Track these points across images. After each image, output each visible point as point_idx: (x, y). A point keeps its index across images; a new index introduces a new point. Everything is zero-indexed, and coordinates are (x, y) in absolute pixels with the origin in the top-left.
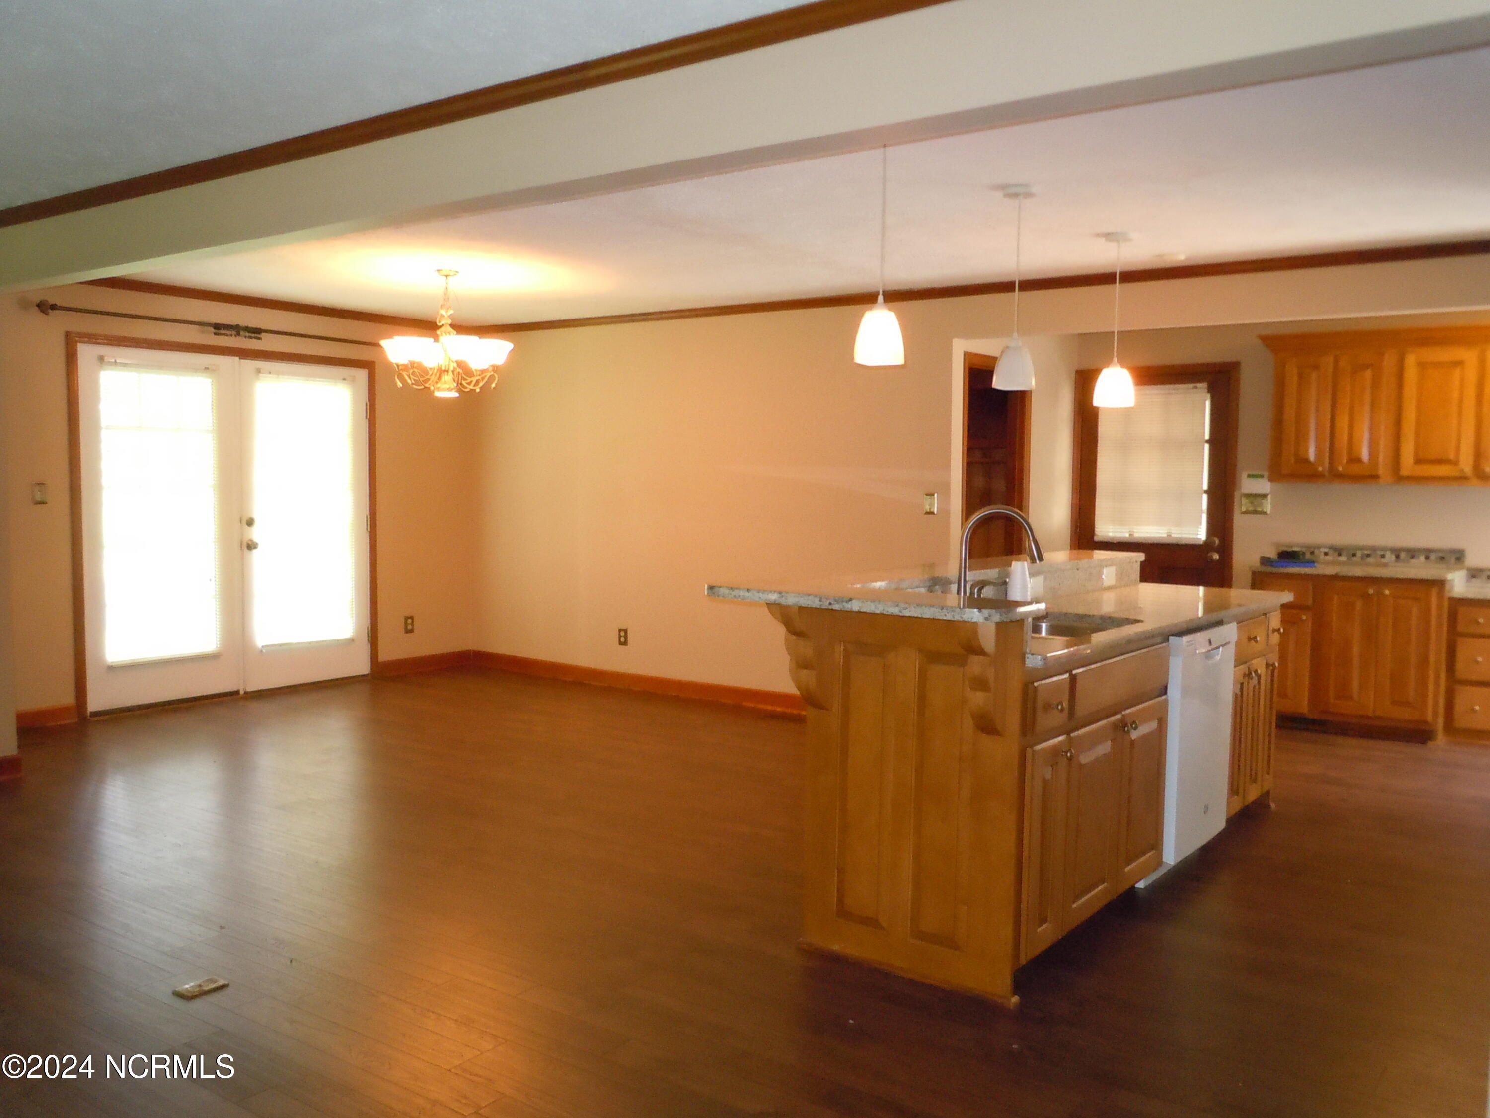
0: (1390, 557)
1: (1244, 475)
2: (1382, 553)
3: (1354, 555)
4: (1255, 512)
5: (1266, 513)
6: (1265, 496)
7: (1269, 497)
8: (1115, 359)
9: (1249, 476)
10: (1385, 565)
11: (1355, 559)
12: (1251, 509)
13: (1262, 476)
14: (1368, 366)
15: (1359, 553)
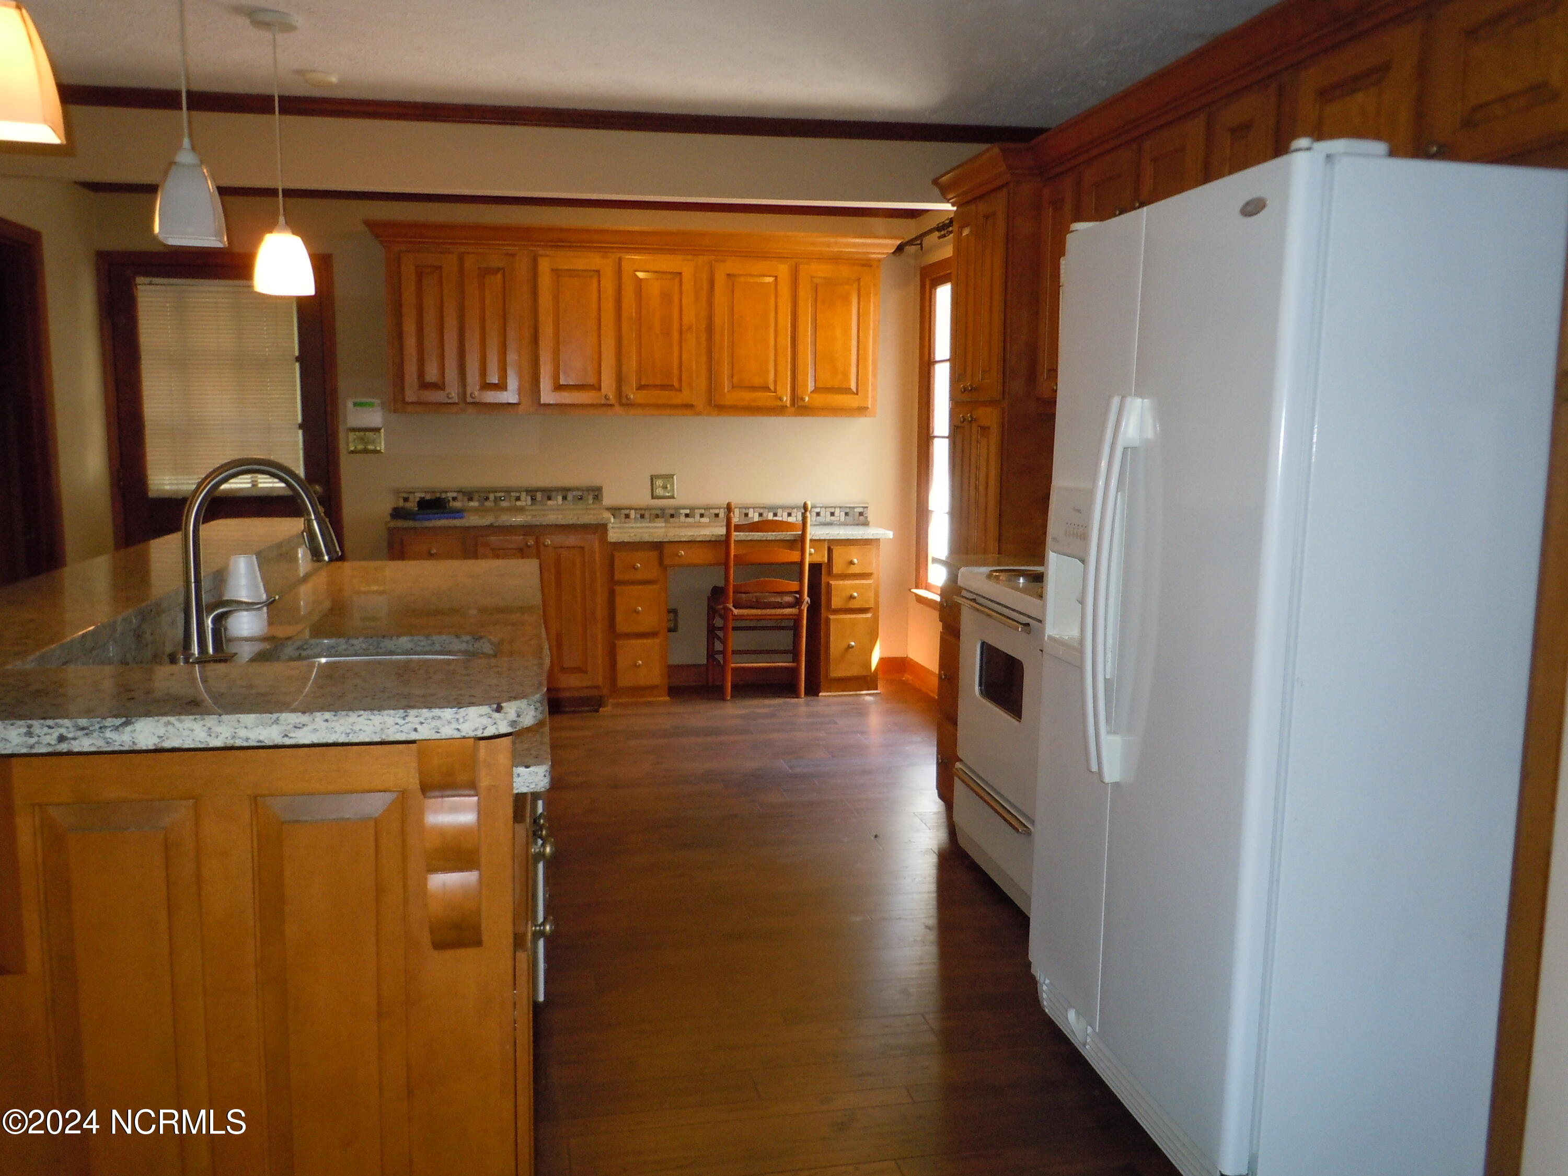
0: (526, 500)
1: (350, 404)
2: (518, 495)
3: (487, 499)
4: (366, 451)
5: (379, 452)
6: (377, 430)
7: (382, 430)
8: (282, 219)
9: (355, 404)
10: (521, 510)
11: (487, 504)
12: (360, 447)
13: (371, 405)
14: (496, 271)
15: (492, 496)
